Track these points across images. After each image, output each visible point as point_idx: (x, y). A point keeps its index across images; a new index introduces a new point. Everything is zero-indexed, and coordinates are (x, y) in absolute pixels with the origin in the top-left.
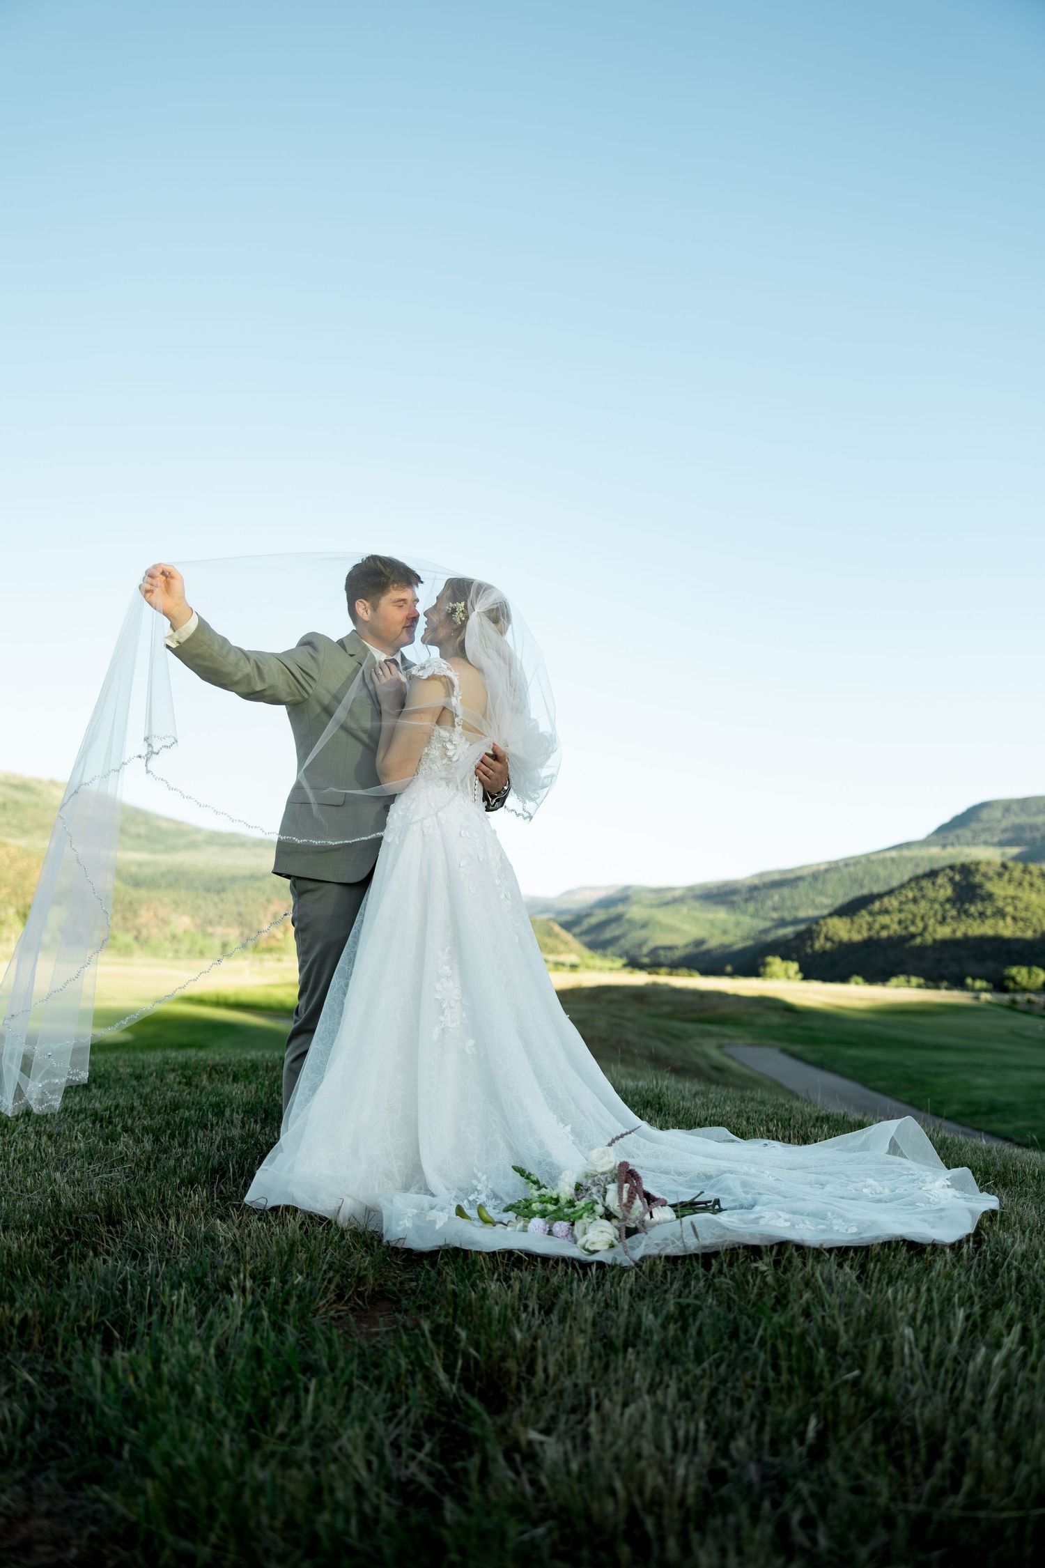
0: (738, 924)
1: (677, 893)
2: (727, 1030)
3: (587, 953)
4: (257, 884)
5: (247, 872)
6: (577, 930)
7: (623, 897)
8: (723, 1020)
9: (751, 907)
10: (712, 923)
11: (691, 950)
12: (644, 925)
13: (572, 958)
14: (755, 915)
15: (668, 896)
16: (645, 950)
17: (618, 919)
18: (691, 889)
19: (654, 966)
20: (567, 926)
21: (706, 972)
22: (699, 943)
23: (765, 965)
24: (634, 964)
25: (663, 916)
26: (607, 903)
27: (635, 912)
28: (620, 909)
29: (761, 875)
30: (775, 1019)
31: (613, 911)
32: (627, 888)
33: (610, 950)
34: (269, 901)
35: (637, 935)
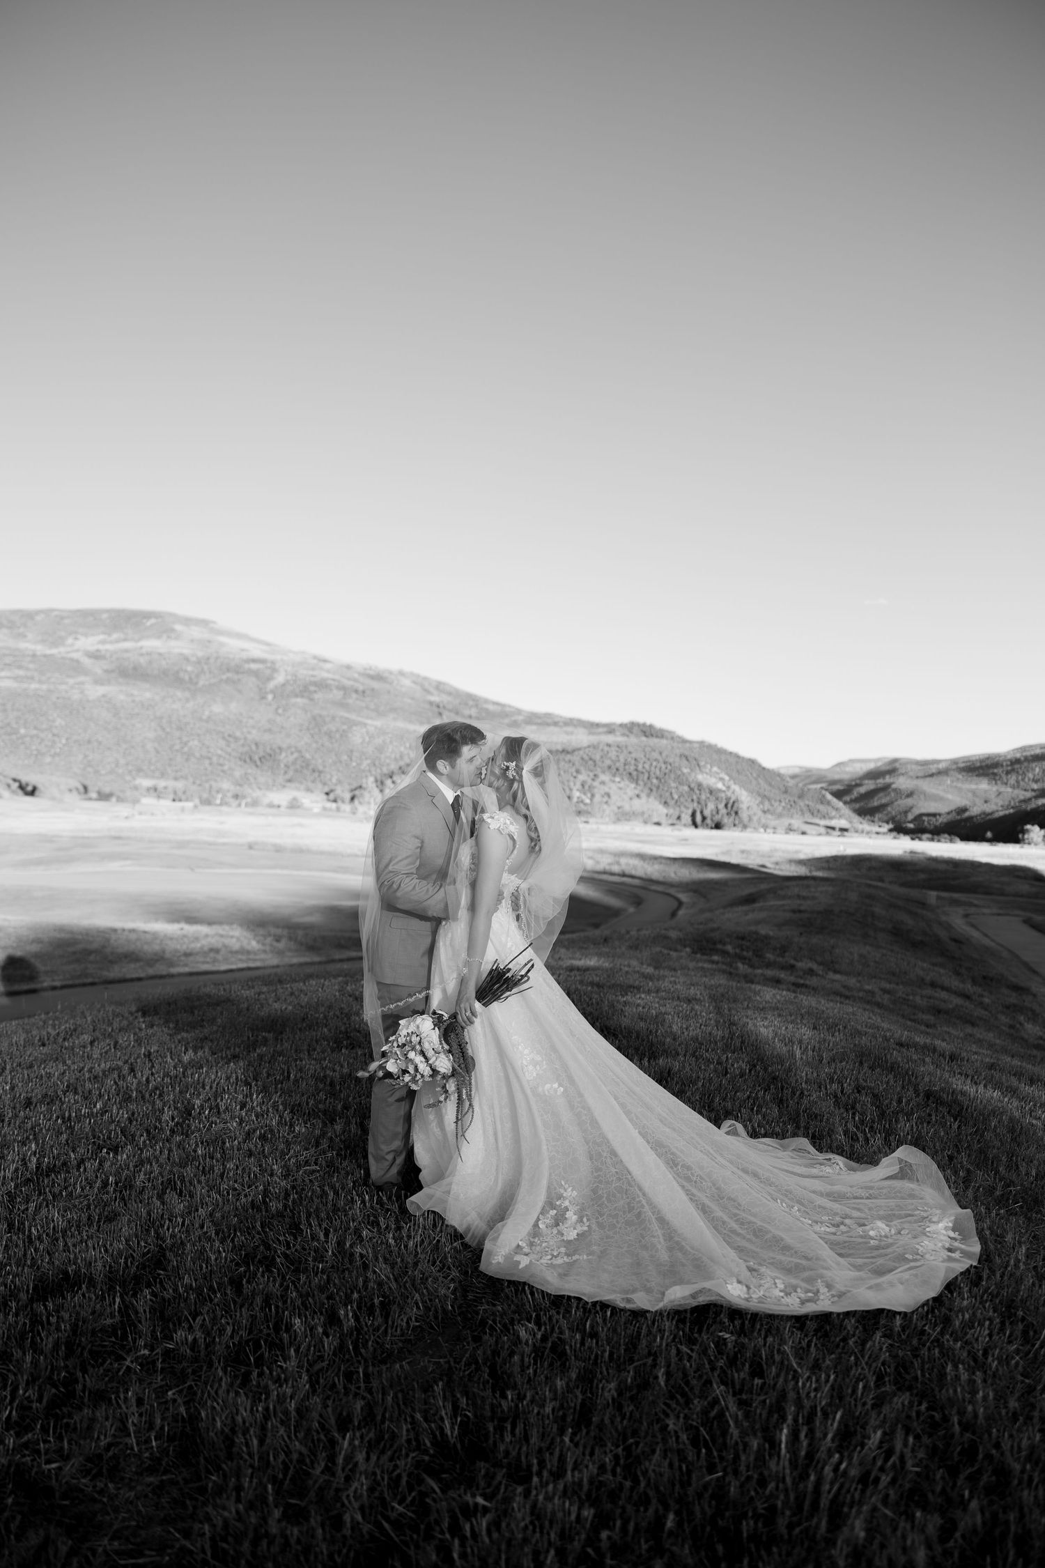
0: (999, 794)
1: (941, 766)
2: (973, 898)
3: (856, 818)
6: (847, 798)
7: (892, 768)
8: (974, 889)
9: (1012, 779)
10: (974, 793)
11: (953, 817)
12: (910, 795)
13: (843, 823)
14: (1017, 786)
15: (933, 769)
16: (910, 817)
17: (886, 788)
18: (955, 762)
19: (917, 831)
20: (838, 795)
21: (966, 838)
22: (963, 810)
23: (1024, 832)
24: (899, 829)
25: (927, 786)
26: (874, 775)
27: (902, 783)
28: (888, 779)
29: (1023, 749)
30: (1024, 887)
31: (881, 782)
32: (895, 761)
33: (877, 816)
35: (904, 803)
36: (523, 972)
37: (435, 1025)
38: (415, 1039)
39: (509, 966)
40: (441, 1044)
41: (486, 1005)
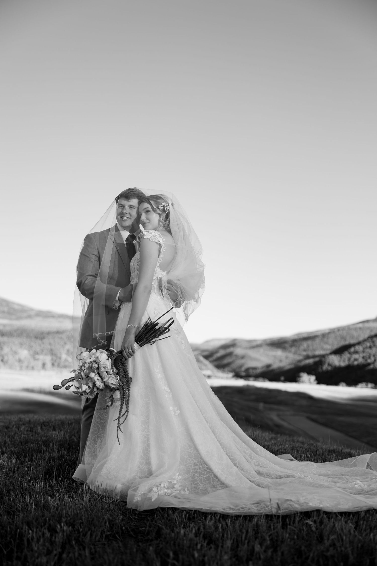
0: (287, 357)
1: (259, 343)
2: (282, 408)
3: (215, 371)
4: (60, 336)
5: (55, 330)
6: (211, 359)
7: (233, 344)
8: (280, 403)
9: (293, 349)
10: (275, 357)
11: (264, 369)
12: (243, 357)
13: (208, 373)
14: (295, 353)
15: (254, 344)
16: (243, 369)
17: (230, 354)
18: (265, 341)
19: (247, 377)
20: (206, 357)
21: (272, 379)
22: (268, 366)
23: (299, 377)
24: (237, 375)
25: (252, 353)
26: (225, 347)
27: (238, 351)
28: (231, 349)
29: (298, 334)
30: (304, 402)
31: (228, 350)
32: (235, 340)
33: (227, 369)
34: (65, 343)
35: (239, 362)
36: (166, 326)
37: (109, 357)
38: (95, 365)
39: (157, 322)
40: (112, 369)
41: (141, 346)
